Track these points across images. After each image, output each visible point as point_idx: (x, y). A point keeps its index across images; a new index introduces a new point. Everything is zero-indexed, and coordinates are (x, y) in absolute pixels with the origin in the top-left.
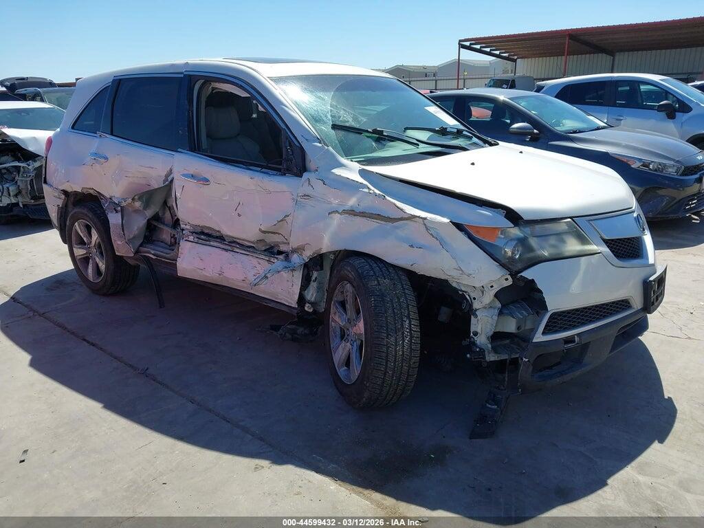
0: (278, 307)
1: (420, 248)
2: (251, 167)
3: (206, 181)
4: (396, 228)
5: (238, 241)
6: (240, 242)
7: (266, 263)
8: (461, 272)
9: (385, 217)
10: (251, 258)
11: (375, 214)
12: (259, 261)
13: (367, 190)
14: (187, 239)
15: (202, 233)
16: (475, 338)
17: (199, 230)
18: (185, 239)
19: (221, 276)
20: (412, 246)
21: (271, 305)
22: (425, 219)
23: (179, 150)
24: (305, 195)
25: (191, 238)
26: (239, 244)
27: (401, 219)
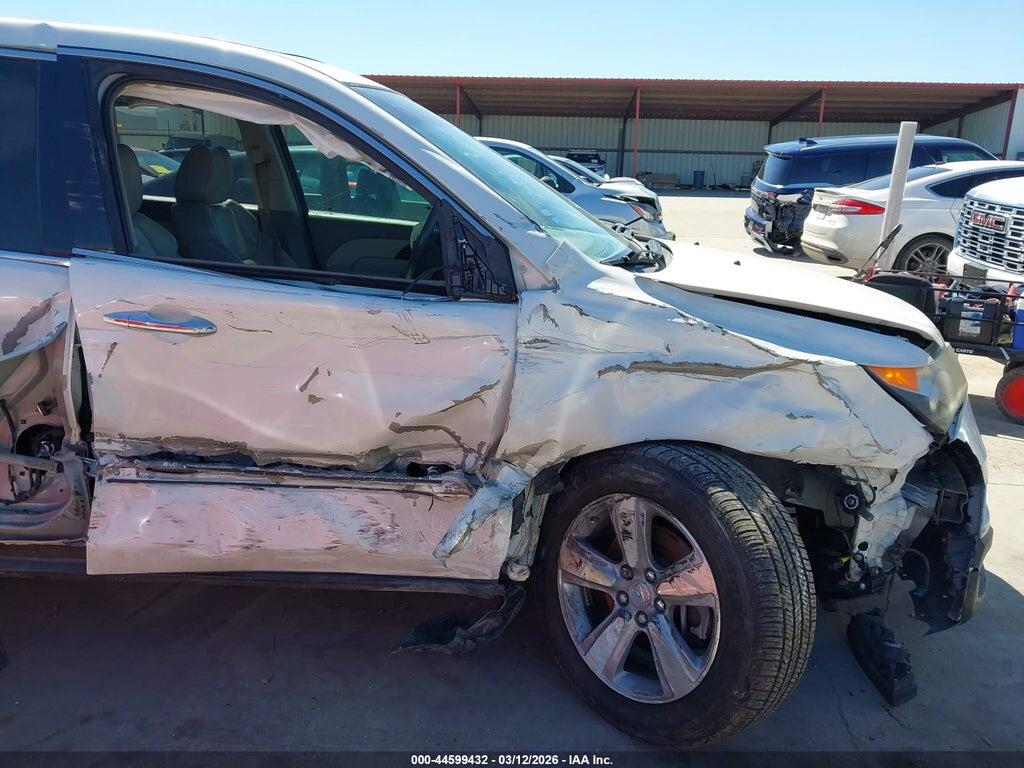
0: (433, 588)
1: (807, 417)
2: (337, 287)
3: (202, 326)
4: (753, 385)
5: (294, 459)
6: (303, 461)
7: (399, 497)
8: (876, 449)
9: (730, 367)
10: (342, 494)
11: (709, 364)
12: (374, 495)
13: (681, 320)
14: (112, 476)
15: (169, 456)
16: (865, 553)
17: (153, 449)
18: (105, 478)
19: (254, 550)
20: (791, 416)
21: (413, 588)
22: (818, 363)
23: (76, 251)
24: (536, 340)
25: (130, 472)
26: (299, 466)
27: (769, 368)
